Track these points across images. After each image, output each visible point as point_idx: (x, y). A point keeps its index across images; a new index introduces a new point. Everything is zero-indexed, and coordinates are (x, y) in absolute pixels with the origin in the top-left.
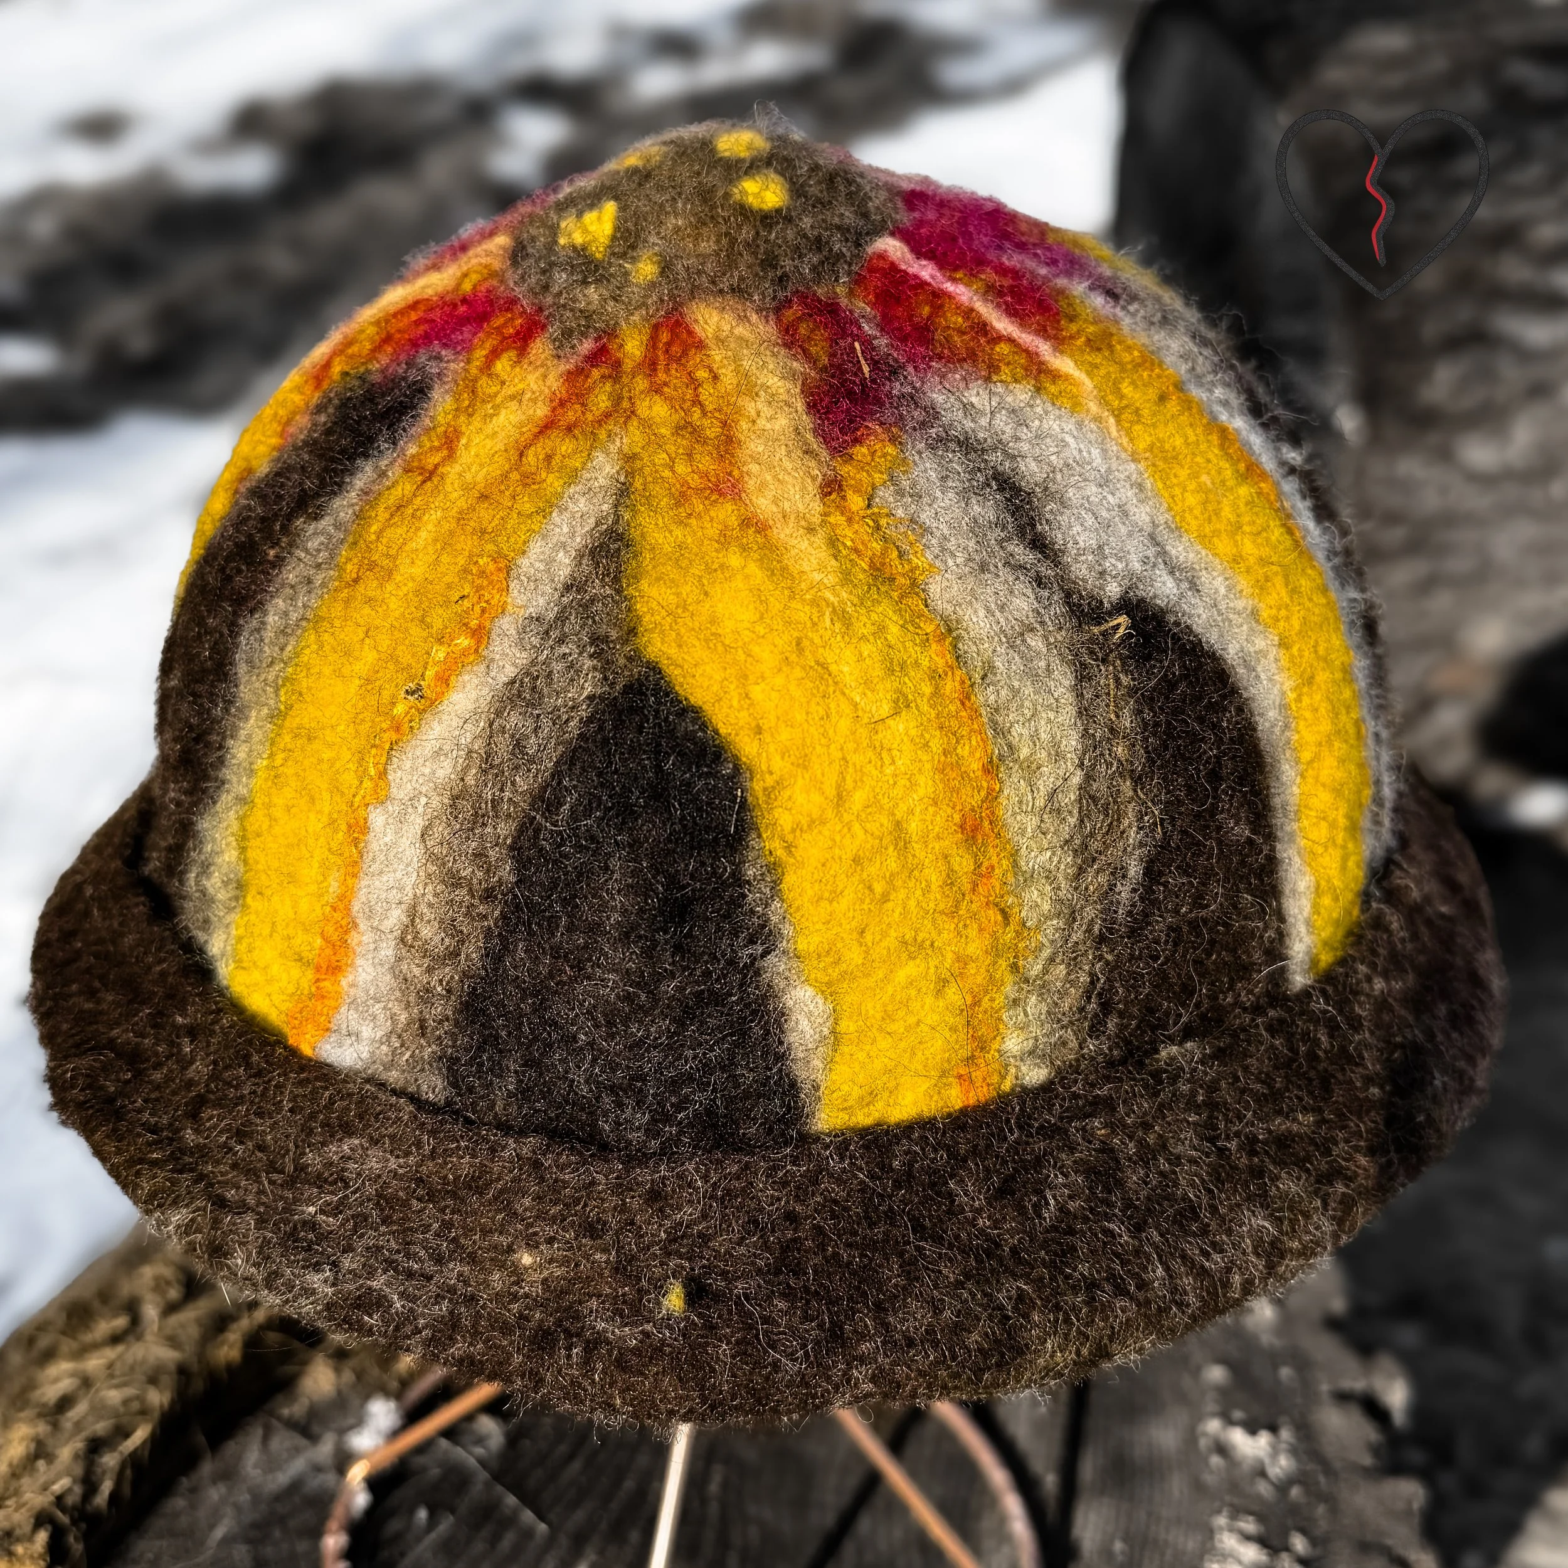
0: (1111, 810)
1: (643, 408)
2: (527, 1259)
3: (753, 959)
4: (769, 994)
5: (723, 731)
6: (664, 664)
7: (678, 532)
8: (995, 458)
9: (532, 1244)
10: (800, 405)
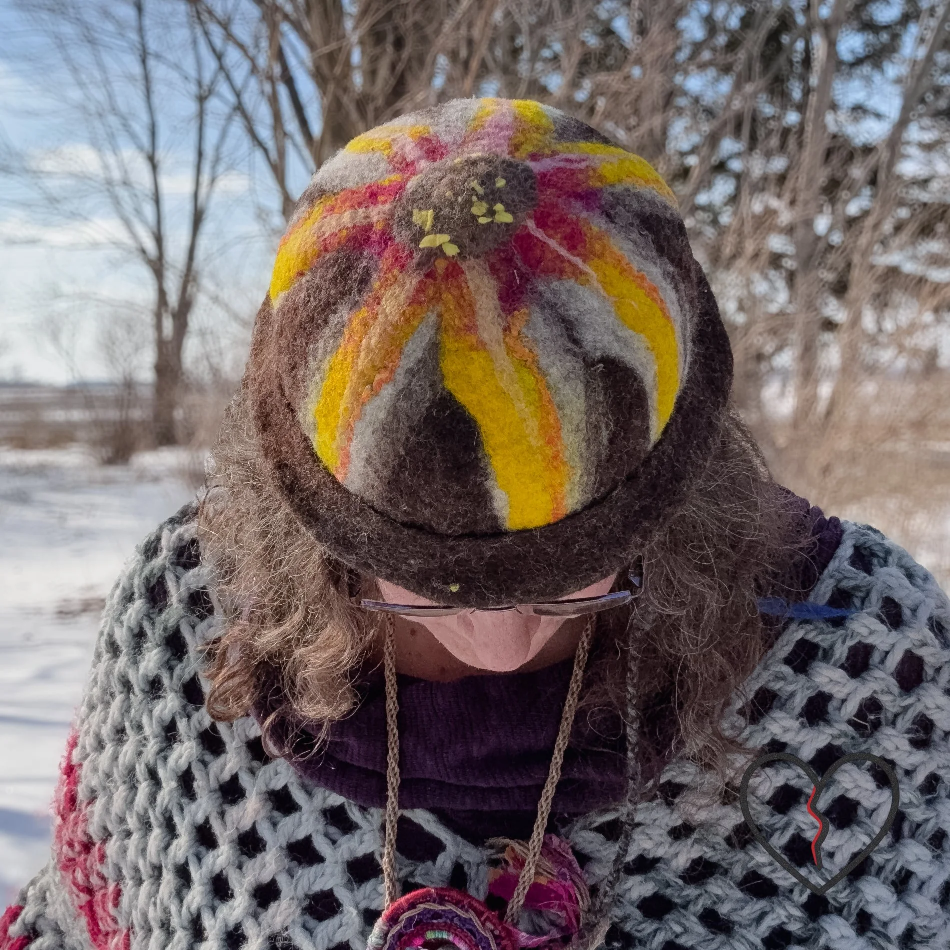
0: (597, 427)
1: (444, 296)
2: (412, 562)
3: (482, 482)
4: (487, 492)
5: (472, 412)
6: (453, 392)
7: (456, 345)
8: (561, 311)
9: (414, 558)
10: (496, 297)
